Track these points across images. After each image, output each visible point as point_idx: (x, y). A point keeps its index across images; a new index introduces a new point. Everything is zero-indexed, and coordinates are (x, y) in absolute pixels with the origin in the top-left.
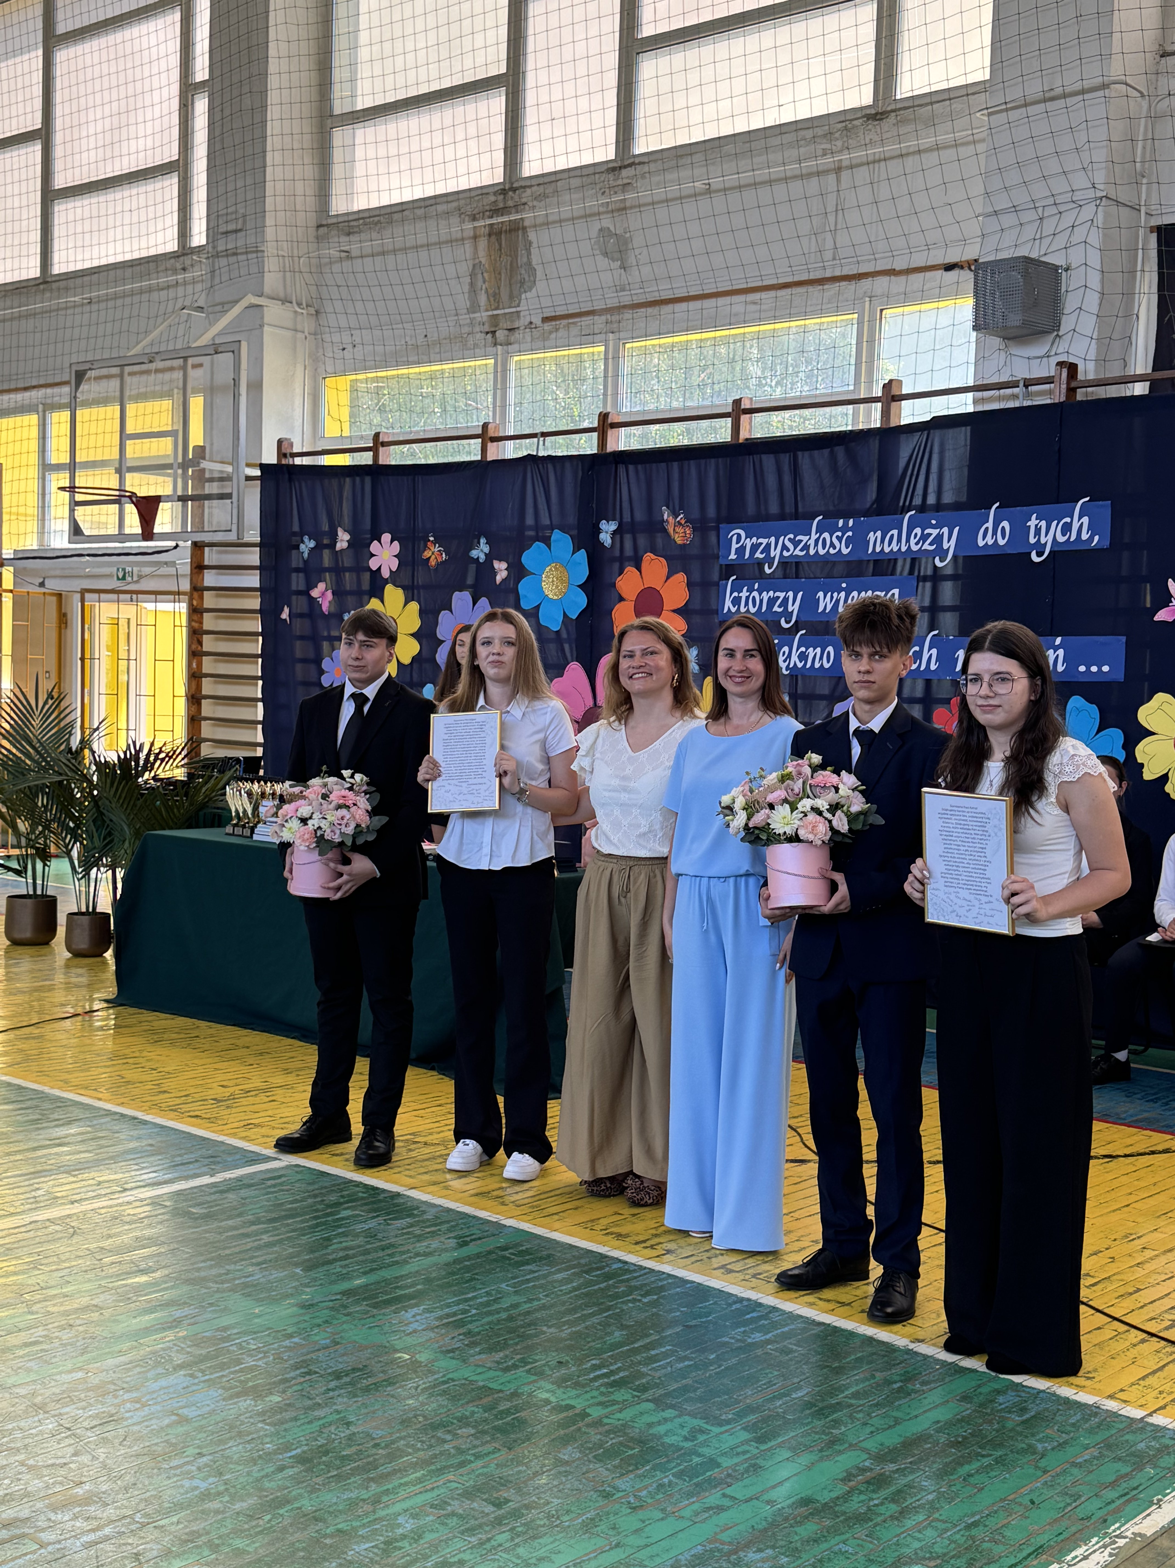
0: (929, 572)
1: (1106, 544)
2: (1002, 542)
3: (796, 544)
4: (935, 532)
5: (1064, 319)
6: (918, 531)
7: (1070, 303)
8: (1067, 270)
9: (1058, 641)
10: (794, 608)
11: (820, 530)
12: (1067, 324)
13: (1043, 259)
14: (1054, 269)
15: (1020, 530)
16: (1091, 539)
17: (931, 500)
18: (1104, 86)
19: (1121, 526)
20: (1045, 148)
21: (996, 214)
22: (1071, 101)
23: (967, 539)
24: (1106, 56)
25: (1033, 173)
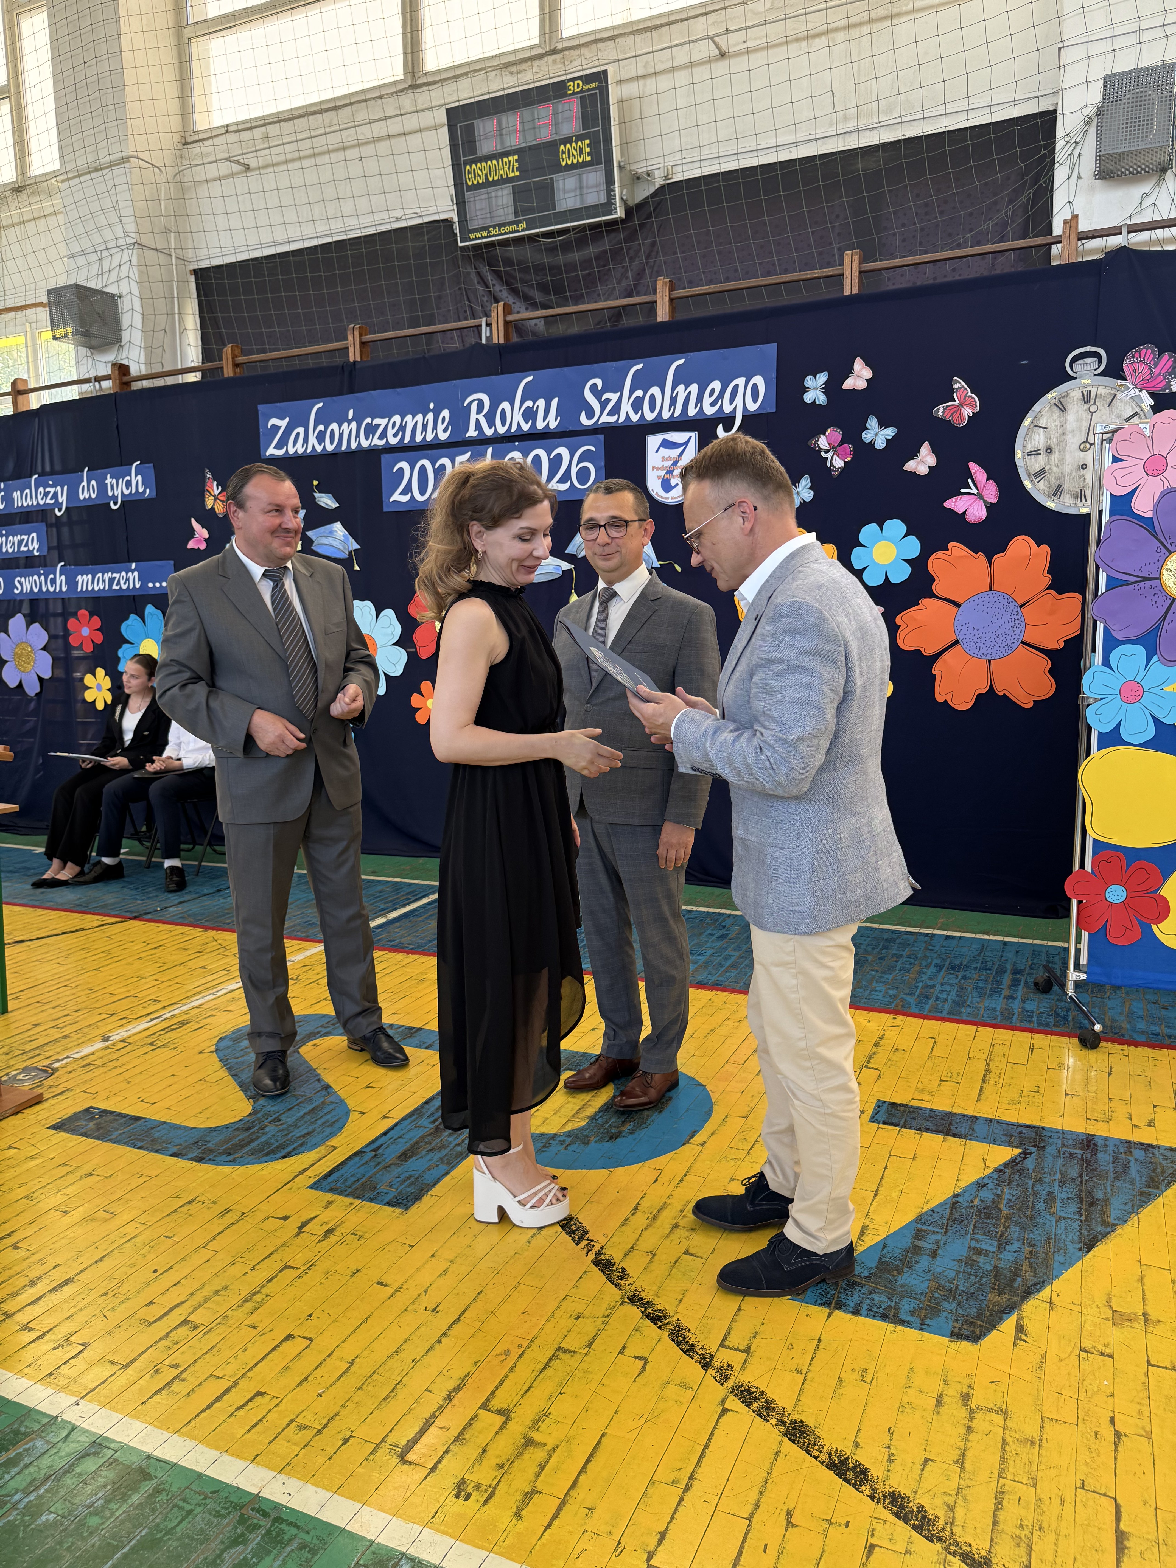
0: (54, 521)
1: (154, 495)
2: (93, 496)
4: (52, 490)
5: (123, 333)
6: (41, 489)
7: (125, 321)
8: (120, 297)
9: (134, 565)
12: (125, 336)
13: (106, 290)
14: (113, 296)
15: (102, 487)
16: (145, 491)
17: (48, 468)
18: (125, 160)
19: (161, 482)
20: (95, 207)
21: (73, 256)
22: (105, 172)
23: (73, 494)
24: (123, 137)
25: (91, 226)
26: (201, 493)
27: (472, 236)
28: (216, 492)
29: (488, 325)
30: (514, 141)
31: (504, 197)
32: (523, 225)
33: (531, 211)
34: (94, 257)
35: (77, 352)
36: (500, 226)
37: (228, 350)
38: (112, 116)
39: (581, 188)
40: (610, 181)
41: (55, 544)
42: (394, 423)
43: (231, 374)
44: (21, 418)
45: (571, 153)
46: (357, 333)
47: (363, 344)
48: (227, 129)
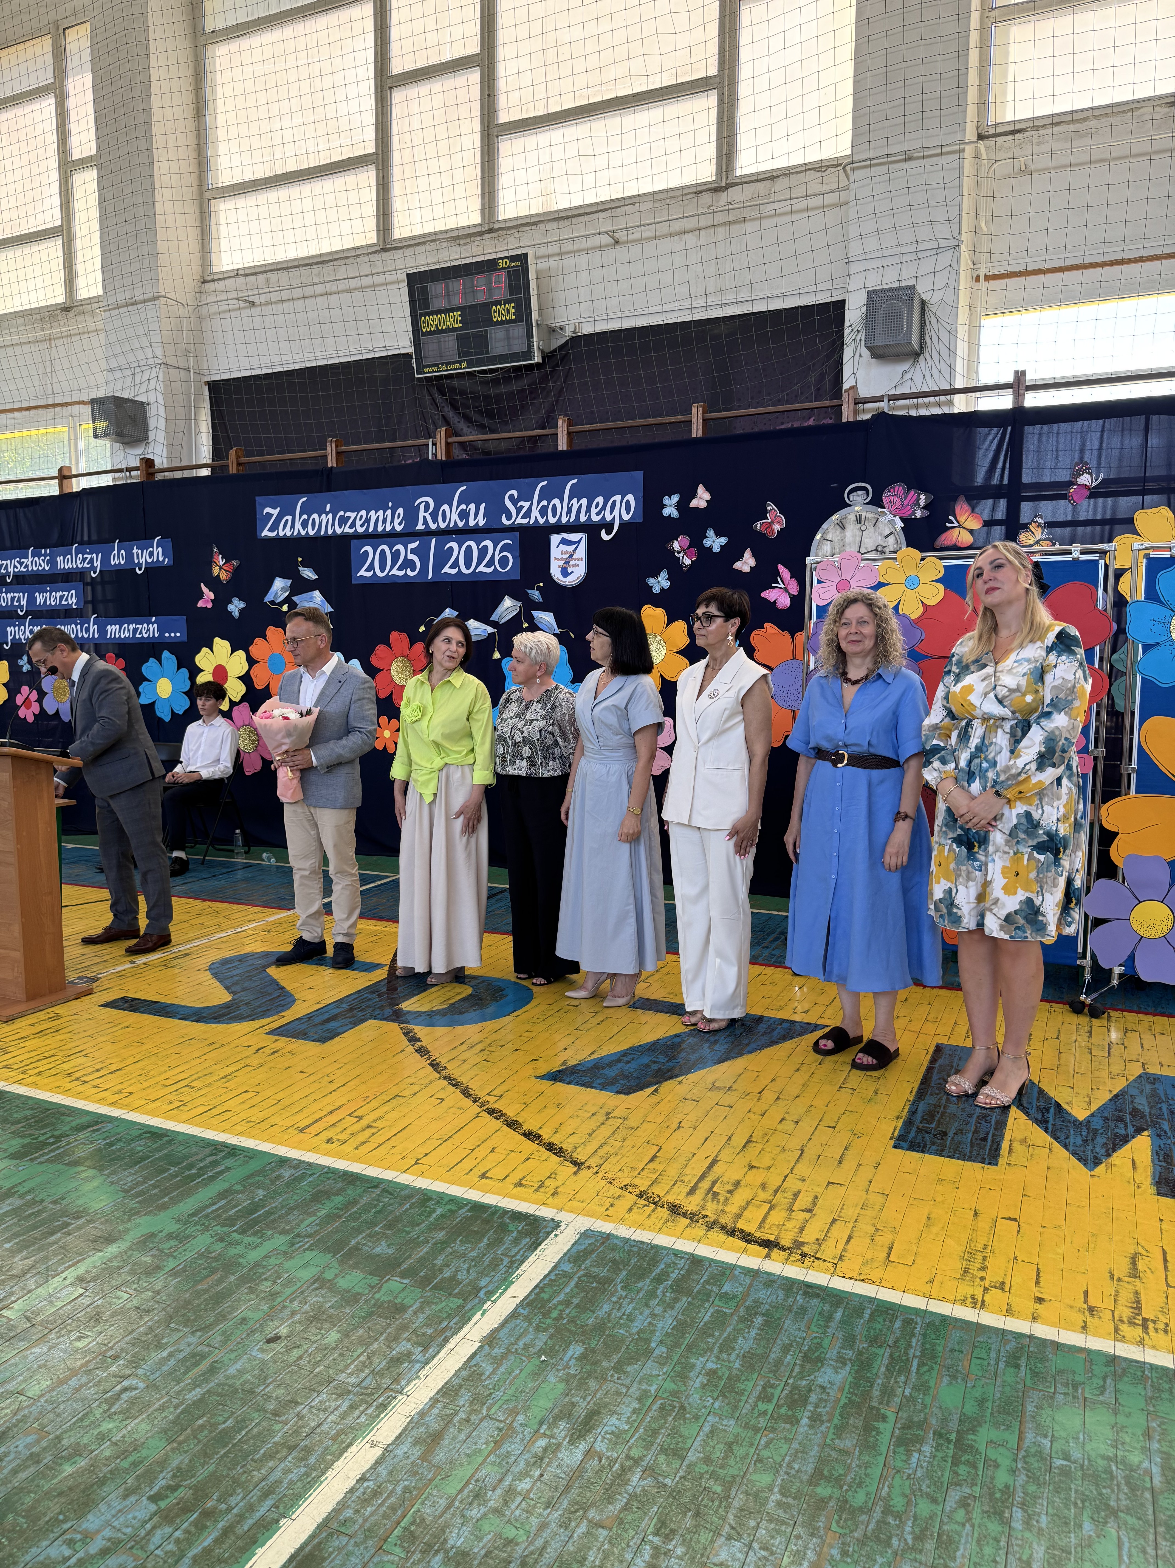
0: (89, 580)
1: (172, 563)
2: (122, 563)
3: (21, 564)
4: (89, 556)
5: (150, 433)
6: (80, 556)
7: (152, 424)
8: (148, 405)
9: (154, 619)
10: (24, 603)
11: (33, 556)
12: (152, 436)
13: (137, 399)
14: (142, 403)
15: (130, 556)
16: (164, 560)
17: (86, 538)
18: (155, 298)
19: (177, 553)
20: (130, 332)
21: (111, 370)
22: (139, 306)
23: (105, 560)
24: (155, 281)
25: (127, 347)
26: (210, 563)
27: (426, 370)
28: (221, 563)
29: (434, 444)
30: (459, 300)
31: (450, 343)
32: (464, 365)
33: (470, 354)
34: (128, 372)
35: (111, 446)
36: (447, 364)
37: (233, 452)
38: (146, 263)
39: (508, 338)
40: (530, 335)
41: (90, 598)
42: (361, 517)
43: (235, 472)
44: (66, 499)
45: (500, 313)
46: (334, 445)
47: (338, 453)
48: (237, 273)
